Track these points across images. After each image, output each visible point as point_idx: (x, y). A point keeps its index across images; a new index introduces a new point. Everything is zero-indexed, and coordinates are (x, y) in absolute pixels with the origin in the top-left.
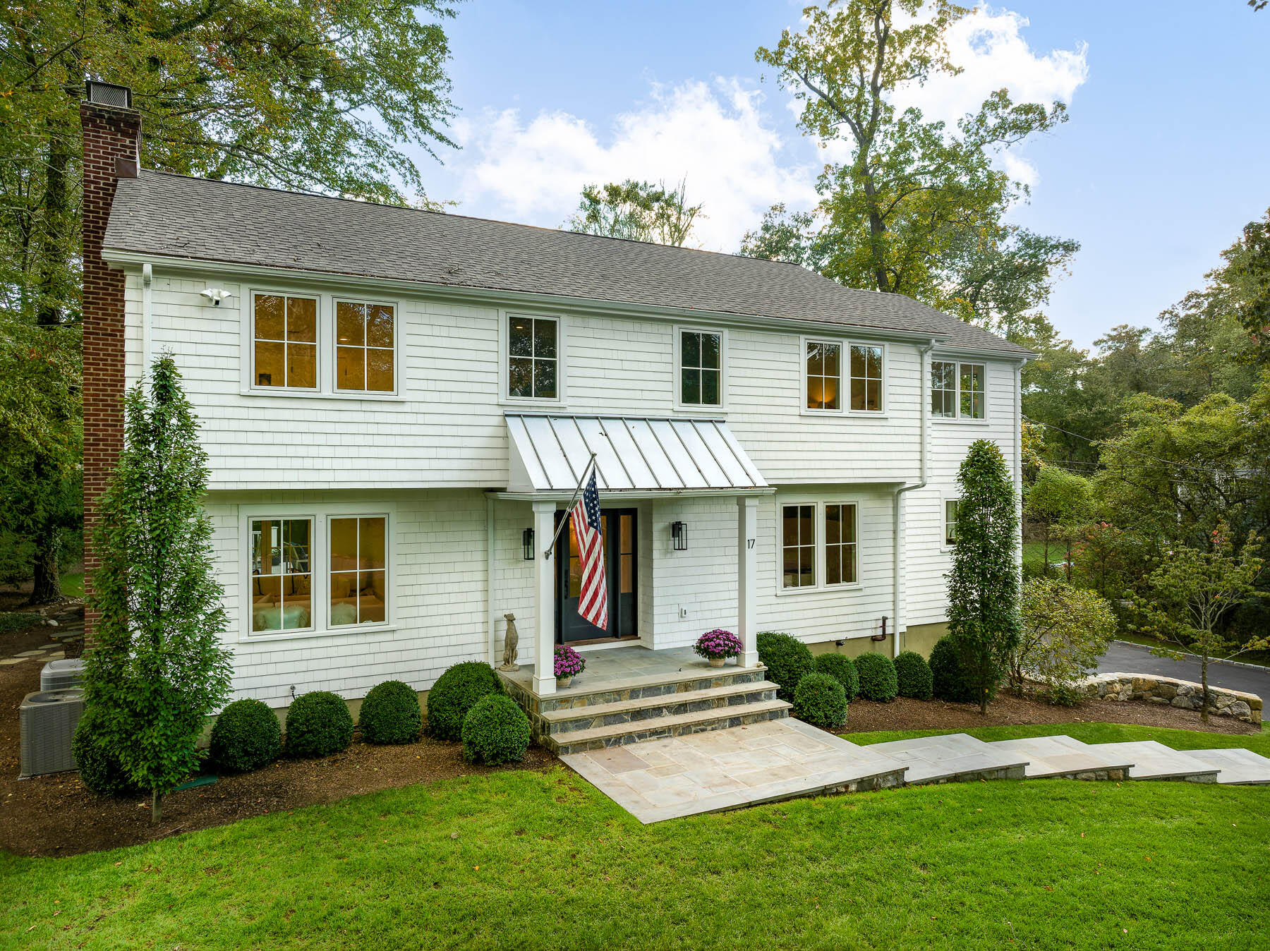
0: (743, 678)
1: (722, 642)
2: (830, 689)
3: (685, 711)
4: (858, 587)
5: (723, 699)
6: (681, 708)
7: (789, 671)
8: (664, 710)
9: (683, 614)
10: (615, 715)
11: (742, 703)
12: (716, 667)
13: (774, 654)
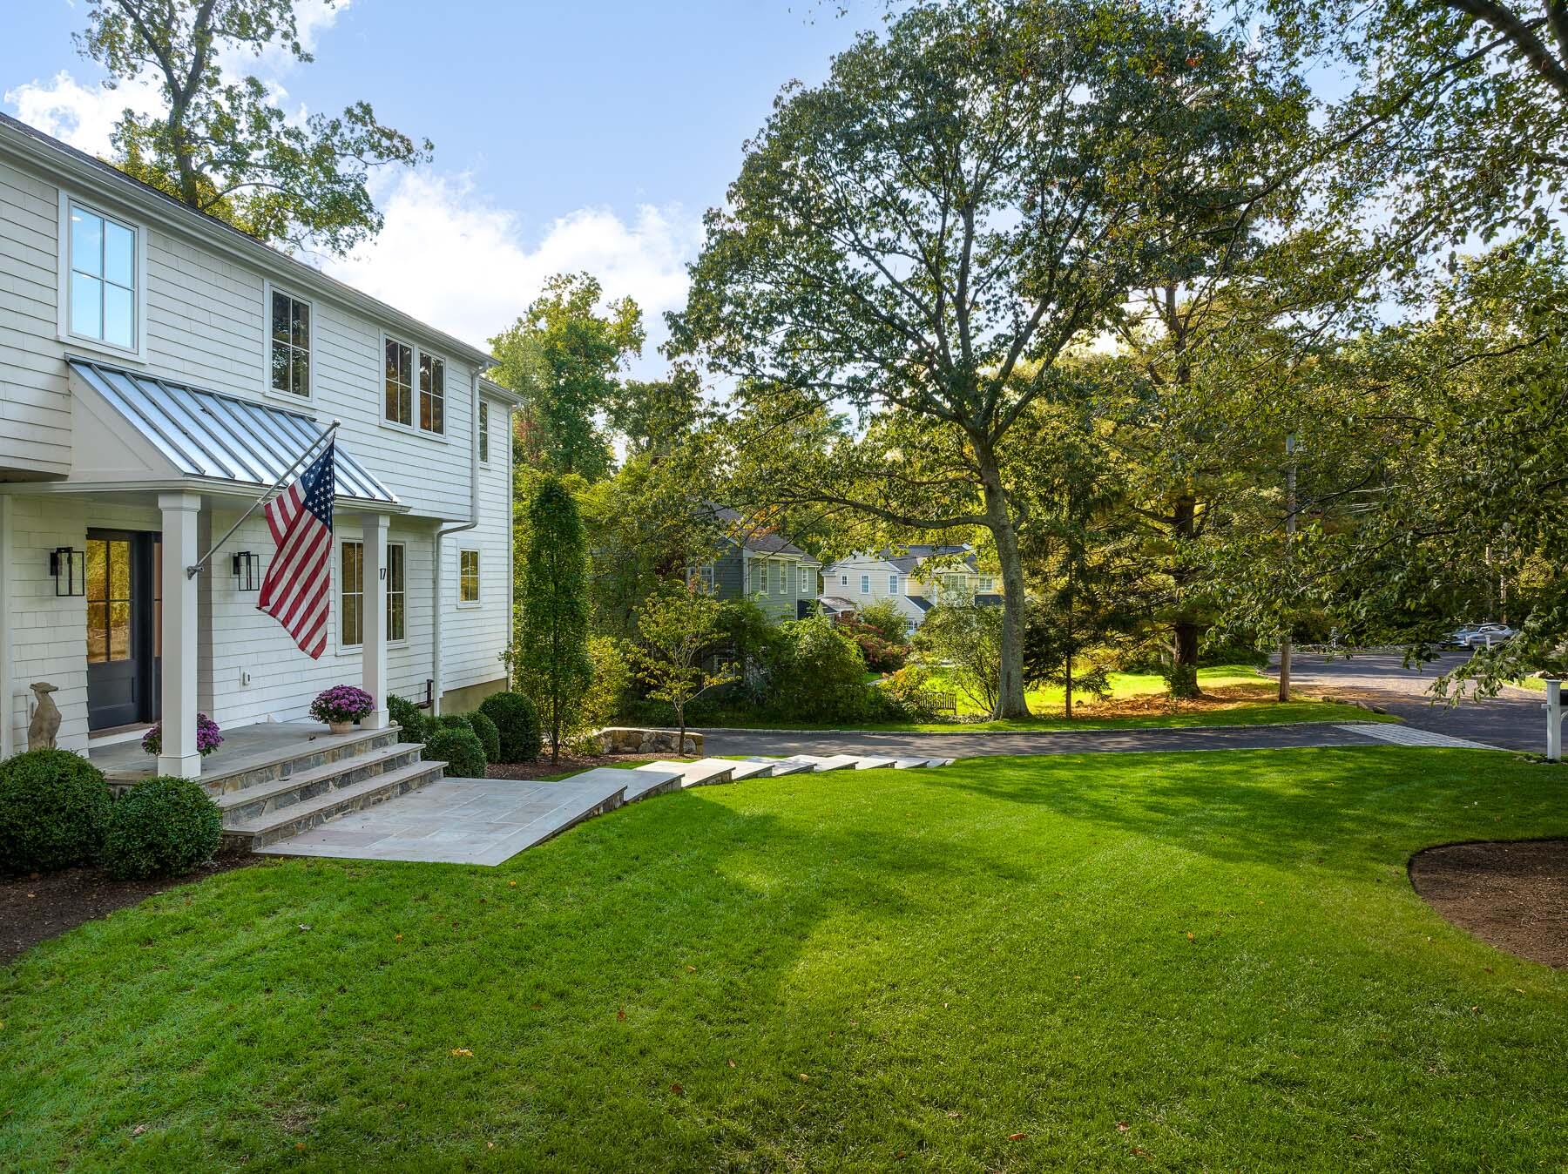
0: (379, 742)
3: (349, 782)
4: (404, 645)
6: (345, 779)
8: (330, 783)
9: (245, 680)
10: (286, 794)
12: (342, 733)
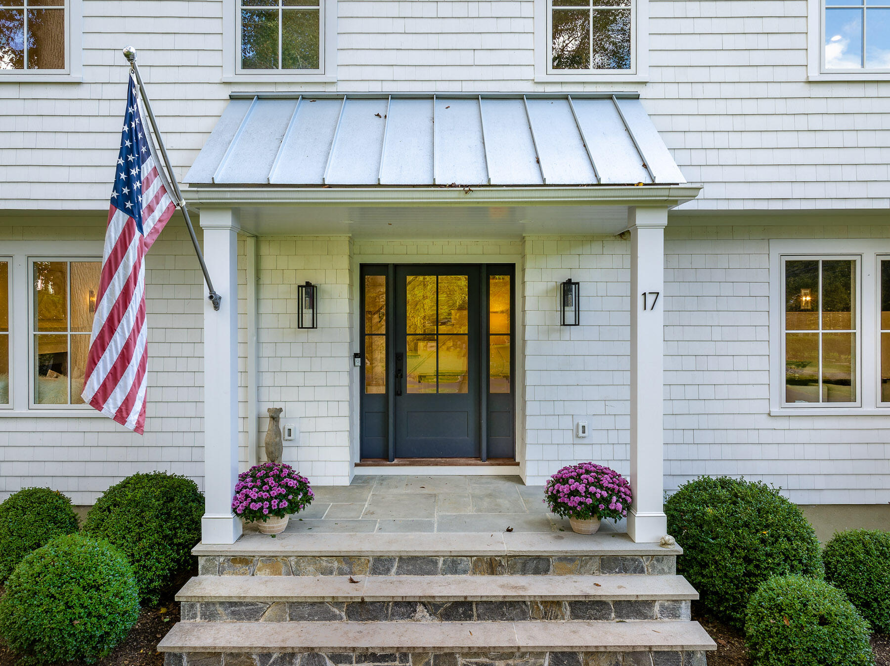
0: (625, 565)
1: (582, 488)
2: (823, 621)
3: (468, 617)
5: (559, 603)
7: (748, 560)
8: (420, 608)
11: (604, 617)
13: (717, 520)
